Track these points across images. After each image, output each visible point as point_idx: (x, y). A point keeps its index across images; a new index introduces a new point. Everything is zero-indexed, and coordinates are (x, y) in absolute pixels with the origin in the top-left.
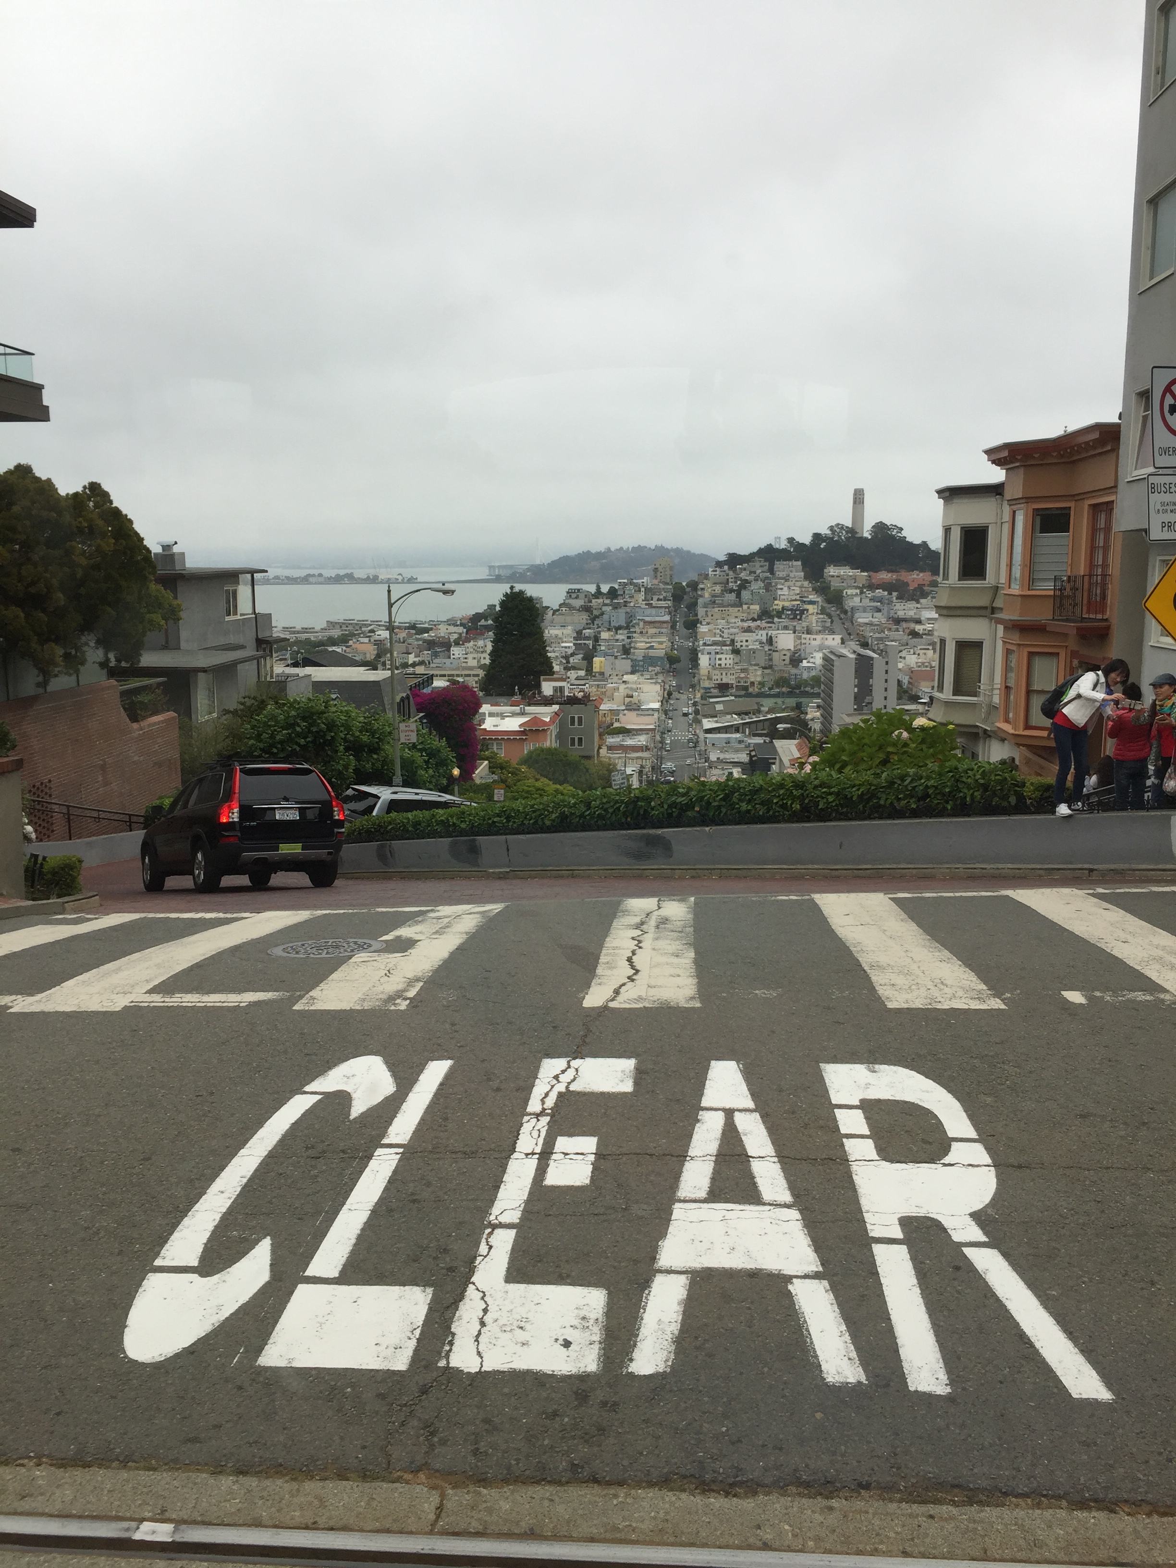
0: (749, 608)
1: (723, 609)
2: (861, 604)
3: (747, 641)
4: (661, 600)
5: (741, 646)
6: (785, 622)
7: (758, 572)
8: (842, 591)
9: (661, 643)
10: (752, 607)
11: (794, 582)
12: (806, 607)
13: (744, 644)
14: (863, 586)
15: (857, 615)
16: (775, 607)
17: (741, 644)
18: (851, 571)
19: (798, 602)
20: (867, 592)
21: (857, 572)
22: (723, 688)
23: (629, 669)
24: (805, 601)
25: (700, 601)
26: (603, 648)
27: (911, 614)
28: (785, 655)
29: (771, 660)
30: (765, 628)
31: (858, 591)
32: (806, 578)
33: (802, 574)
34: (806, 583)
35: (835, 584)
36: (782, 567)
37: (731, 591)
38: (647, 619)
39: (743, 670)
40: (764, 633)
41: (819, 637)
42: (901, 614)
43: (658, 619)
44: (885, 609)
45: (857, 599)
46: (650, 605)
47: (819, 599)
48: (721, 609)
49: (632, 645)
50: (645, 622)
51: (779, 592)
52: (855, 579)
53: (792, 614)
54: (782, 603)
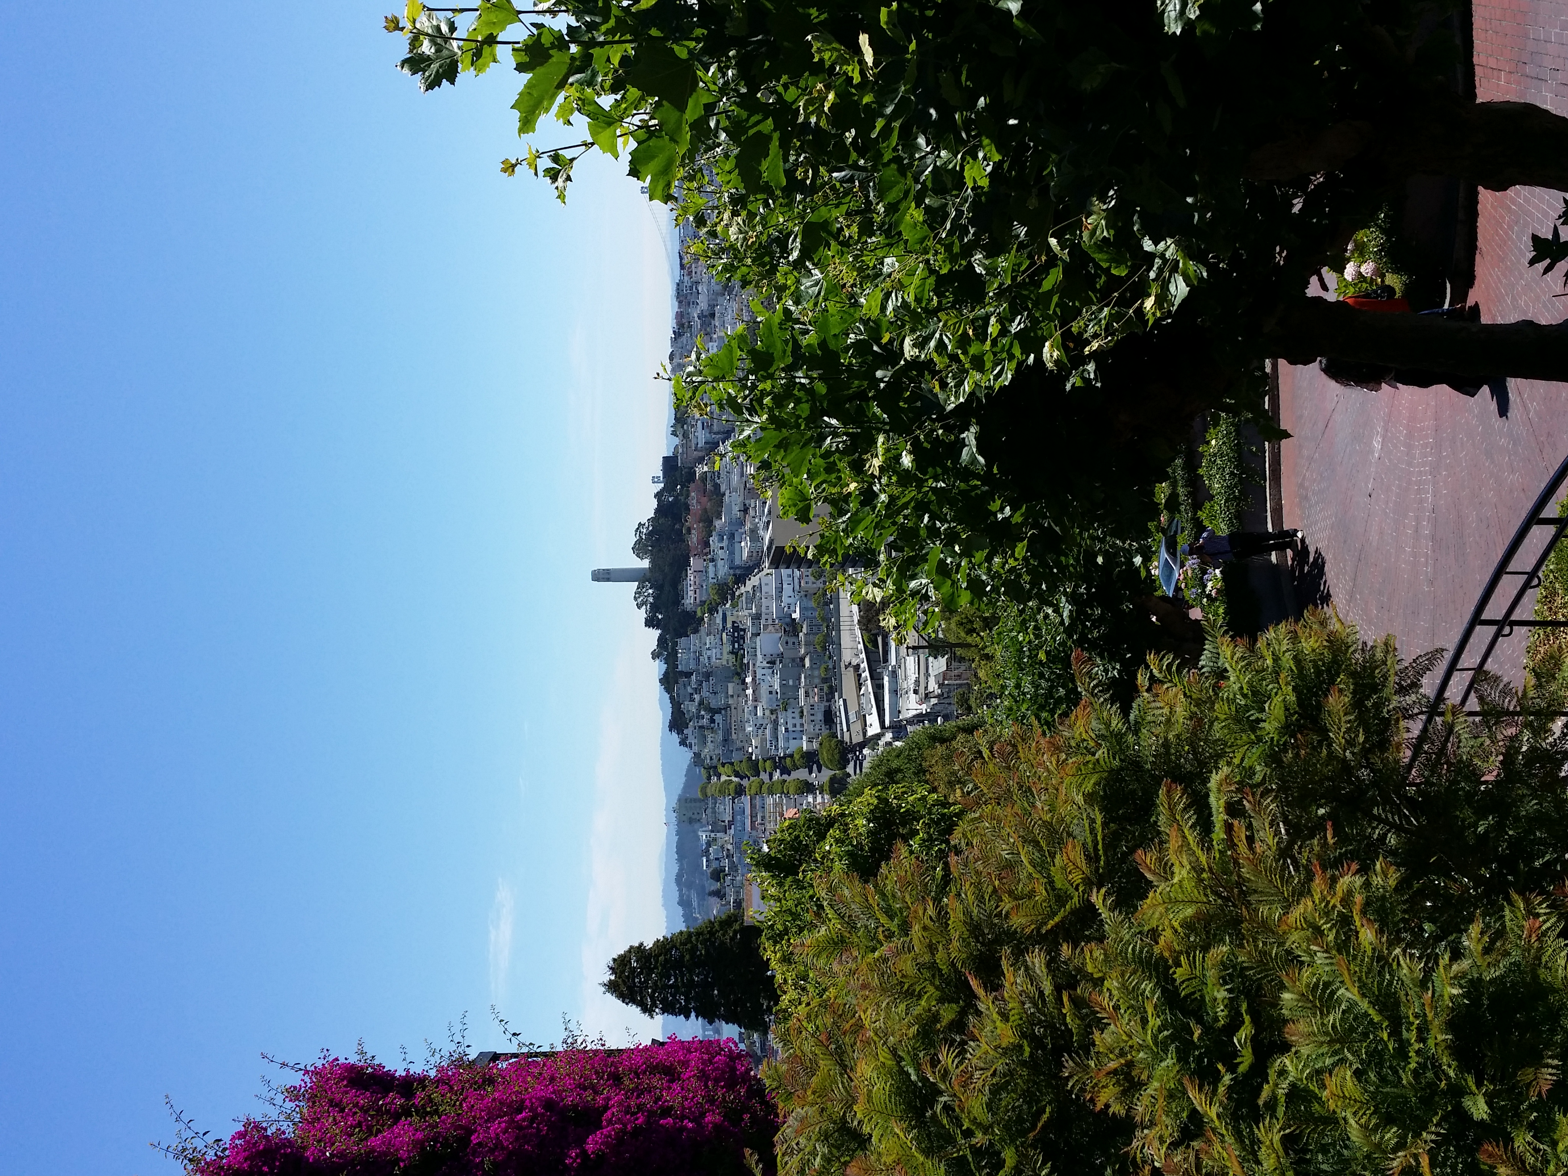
0: (732, 696)
1: (733, 727)
2: (726, 559)
6: (748, 650)
7: (689, 690)
8: (712, 584)
10: (730, 692)
11: (700, 645)
12: (729, 625)
13: (774, 696)
14: (706, 560)
15: (737, 562)
16: (731, 664)
17: (774, 699)
18: (689, 578)
19: (724, 635)
20: (713, 554)
21: (690, 570)
22: (830, 716)
24: (724, 627)
28: (787, 643)
29: (793, 659)
30: (755, 672)
31: (711, 565)
32: (697, 631)
34: (702, 630)
35: (705, 594)
36: (685, 661)
37: (712, 721)
40: (761, 671)
43: (748, 811)
45: (720, 564)
46: (731, 823)
47: (721, 611)
48: (733, 731)
51: (713, 661)
52: (698, 573)
53: (738, 642)
54: (726, 656)
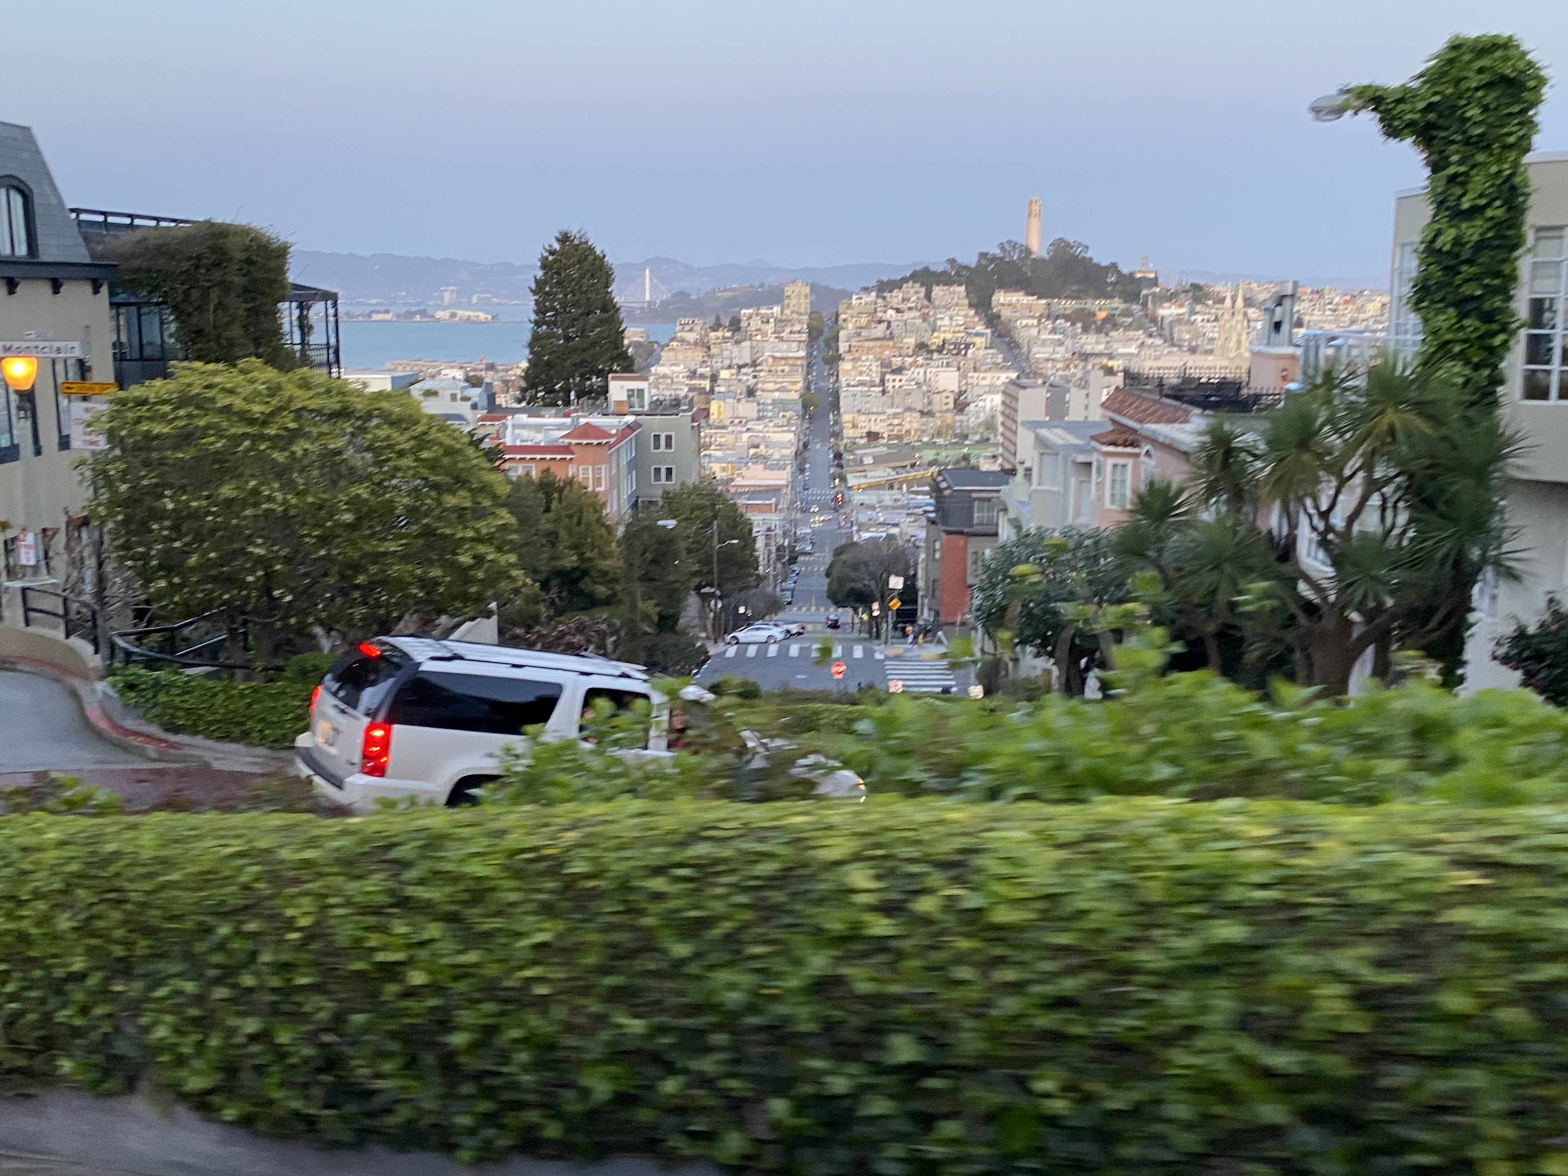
0: (902, 342)
2: (1038, 337)
3: (900, 381)
4: (794, 333)
6: (945, 358)
7: (913, 298)
8: (1014, 322)
9: (794, 383)
10: (906, 340)
11: (956, 311)
12: (972, 339)
13: (897, 384)
14: (1041, 316)
15: (1034, 350)
16: (934, 340)
18: (1026, 298)
19: (963, 335)
20: (1046, 323)
21: (1033, 299)
22: (873, 436)
23: (755, 415)
24: (970, 334)
25: (842, 334)
26: (722, 389)
27: (1100, 348)
28: (947, 398)
29: (930, 403)
30: (922, 366)
31: (1035, 322)
32: (971, 306)
33: (966, 302)
34: (972, 312)
35: (1006, 313)
36: (941, 293)
37: (880, 322)
38: (778, 355)
39: (895, 415)
40: (922, 370)
41: (989, 375)
42: (1088, 349)
43: (791, 355)
44: (1068, 342)
45: (1034, 331)
46: (781, 339)
47: (988, 331)
49: (760, 386)
50: (774, 358)
51: (939, 323)
52: (1030, 307)
53: (955, 348)
54: (942, 336)
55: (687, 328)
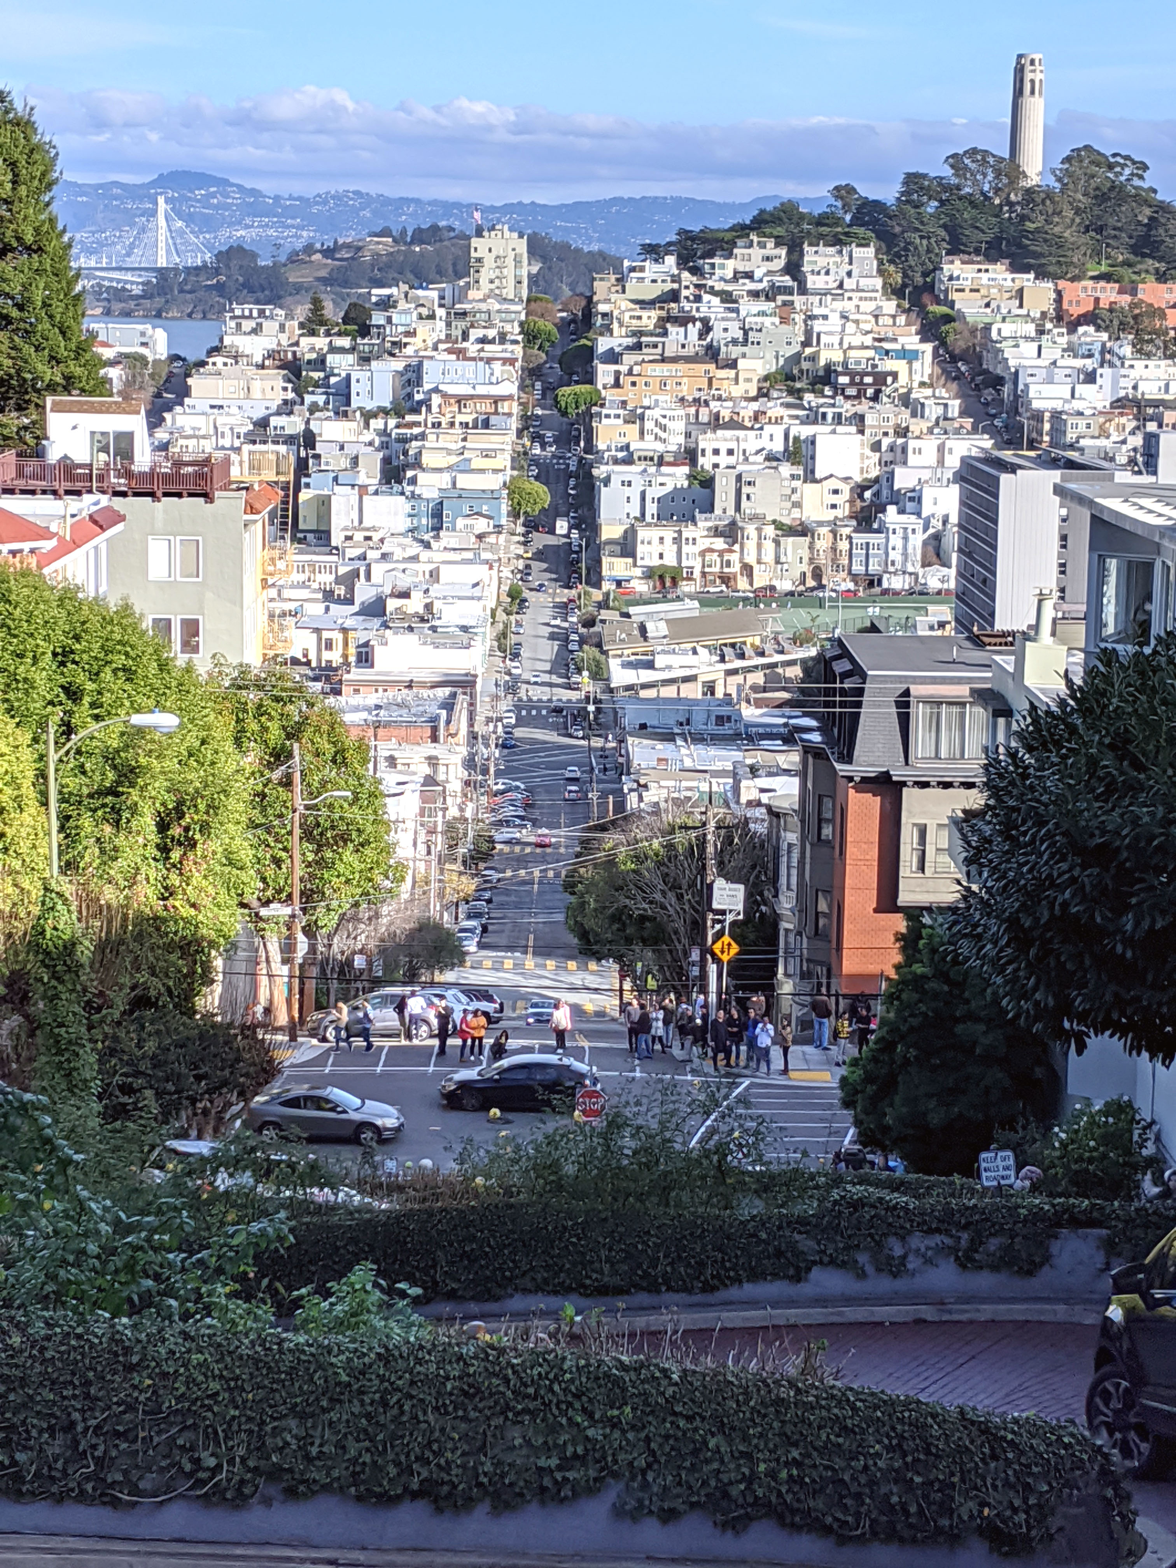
2: (1039, 362)
3: (730, 452)
4: (492, 342)
5: (716, 466)
6: (833, 404)
7: (759, 269)
8: (987, 328)
9: (491, 453)
11: (855, 301)
12: (892, 365)
13: (723, 460)
14: (1044, 316)
15: (1030, 390)
17: (716, 459)
18: (1010, 276)
19: (870, 354)
20: (1056, 331)
21: (1027, 279)
22: (666, 576)
23: (399, 525)
24: (887, 352)
25: (601, 346)
26: (327, 465)
28: (836, 492)
29: (798, 505)
30: (780, 420)
31: (1030, 329)
32: (888, 291)
33: (878, 282)
34: (890, 306)
35: (968, 310)
36: (822, 262)
37: (685, 320)
38: (454, 390)
39: (719, 532)
40: (779, 430)
42: (1150, 391)
43: (483, 389)
44: (1105, 376)
45: (1029, 350)
46: (462, 354)
47: (928, 348)
49: (411, 458)
50: (445, 396)
51: (818, 325)
52: (1019, 297)
53: (852, 383)
54: (824, 354)
55: (248, 325)
